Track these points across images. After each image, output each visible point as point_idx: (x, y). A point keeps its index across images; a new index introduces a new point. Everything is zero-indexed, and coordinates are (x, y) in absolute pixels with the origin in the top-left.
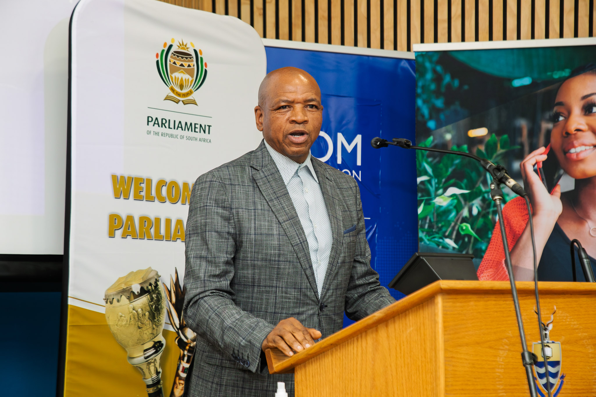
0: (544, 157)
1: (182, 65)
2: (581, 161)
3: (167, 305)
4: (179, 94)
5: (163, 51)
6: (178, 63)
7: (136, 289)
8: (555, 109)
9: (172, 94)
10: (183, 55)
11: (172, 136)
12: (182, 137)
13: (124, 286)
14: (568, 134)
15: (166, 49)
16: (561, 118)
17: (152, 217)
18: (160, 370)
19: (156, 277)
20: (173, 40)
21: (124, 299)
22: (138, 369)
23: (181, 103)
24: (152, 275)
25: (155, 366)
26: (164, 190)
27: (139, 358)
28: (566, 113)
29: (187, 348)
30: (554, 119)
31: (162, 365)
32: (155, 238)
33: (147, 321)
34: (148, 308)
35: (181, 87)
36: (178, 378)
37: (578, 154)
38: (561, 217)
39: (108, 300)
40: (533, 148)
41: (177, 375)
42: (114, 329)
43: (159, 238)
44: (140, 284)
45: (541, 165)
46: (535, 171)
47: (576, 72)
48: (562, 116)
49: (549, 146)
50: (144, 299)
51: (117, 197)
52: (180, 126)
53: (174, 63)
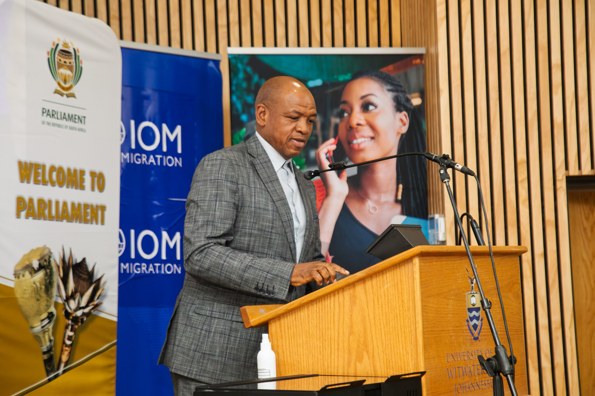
0: (334, 147)
1: (65, 62)
2: (361, 150)
3: (57, 279)
4: (63, 88)
5: (52, 49)
6: (63, 60)
7: (36, 265)
8: (342, 106)
9: (59, 89)
10: (65, 53)
11: (59, 126)
12: (66, 127)
13: (27, 263)
14: (351, 128)
15: (54, 47)
16: (346, 115)
17: (46, 199)
18: (52, 338)
19: (49, 254)
20: (59, 40)
21: (27, 274)
22: (36, 337)
23: (65, 96)
24: (46, 252)
25: (48, 334)
26: (54, 175)
27: (38, 328)
28: (349, 109)
29: (71, 318)
30: (340, 115)
31: (54, 334)
32: (49, 218)
33: (43, 295)
34: (44, 282)
35: (65, 82)
36: (64, 345)
37: (359, 145)
38: (348, 197)
39: (17, 275)
40: (325, 139)
41: (64, 343)
42: (21, 301)
43: (51, 218)
44: (39, 260)
45: (332, 154)
46: (328, 158)
47: (356, 76)
48: (347, 113)
49: (337, 138)
50: (41, 274)
51: (22, 181)
52: (64, 117)
53: (60, 60)
